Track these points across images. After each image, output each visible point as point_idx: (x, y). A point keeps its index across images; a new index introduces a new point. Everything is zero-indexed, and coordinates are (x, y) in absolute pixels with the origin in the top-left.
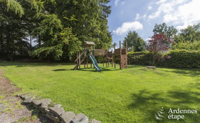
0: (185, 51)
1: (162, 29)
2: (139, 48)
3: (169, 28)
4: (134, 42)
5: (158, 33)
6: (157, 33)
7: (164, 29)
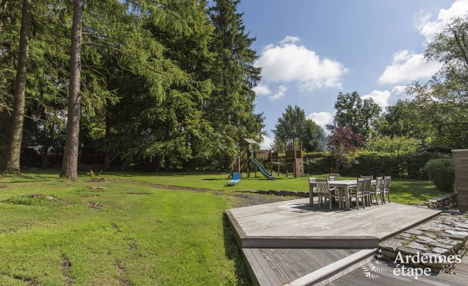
0: (375, 154)
1: (351, 104)
2: (311, 143)
3: (365, 103)
4: (299, 129)
5: (345, 111)
6: (343, 111)
7: (356, 103)
